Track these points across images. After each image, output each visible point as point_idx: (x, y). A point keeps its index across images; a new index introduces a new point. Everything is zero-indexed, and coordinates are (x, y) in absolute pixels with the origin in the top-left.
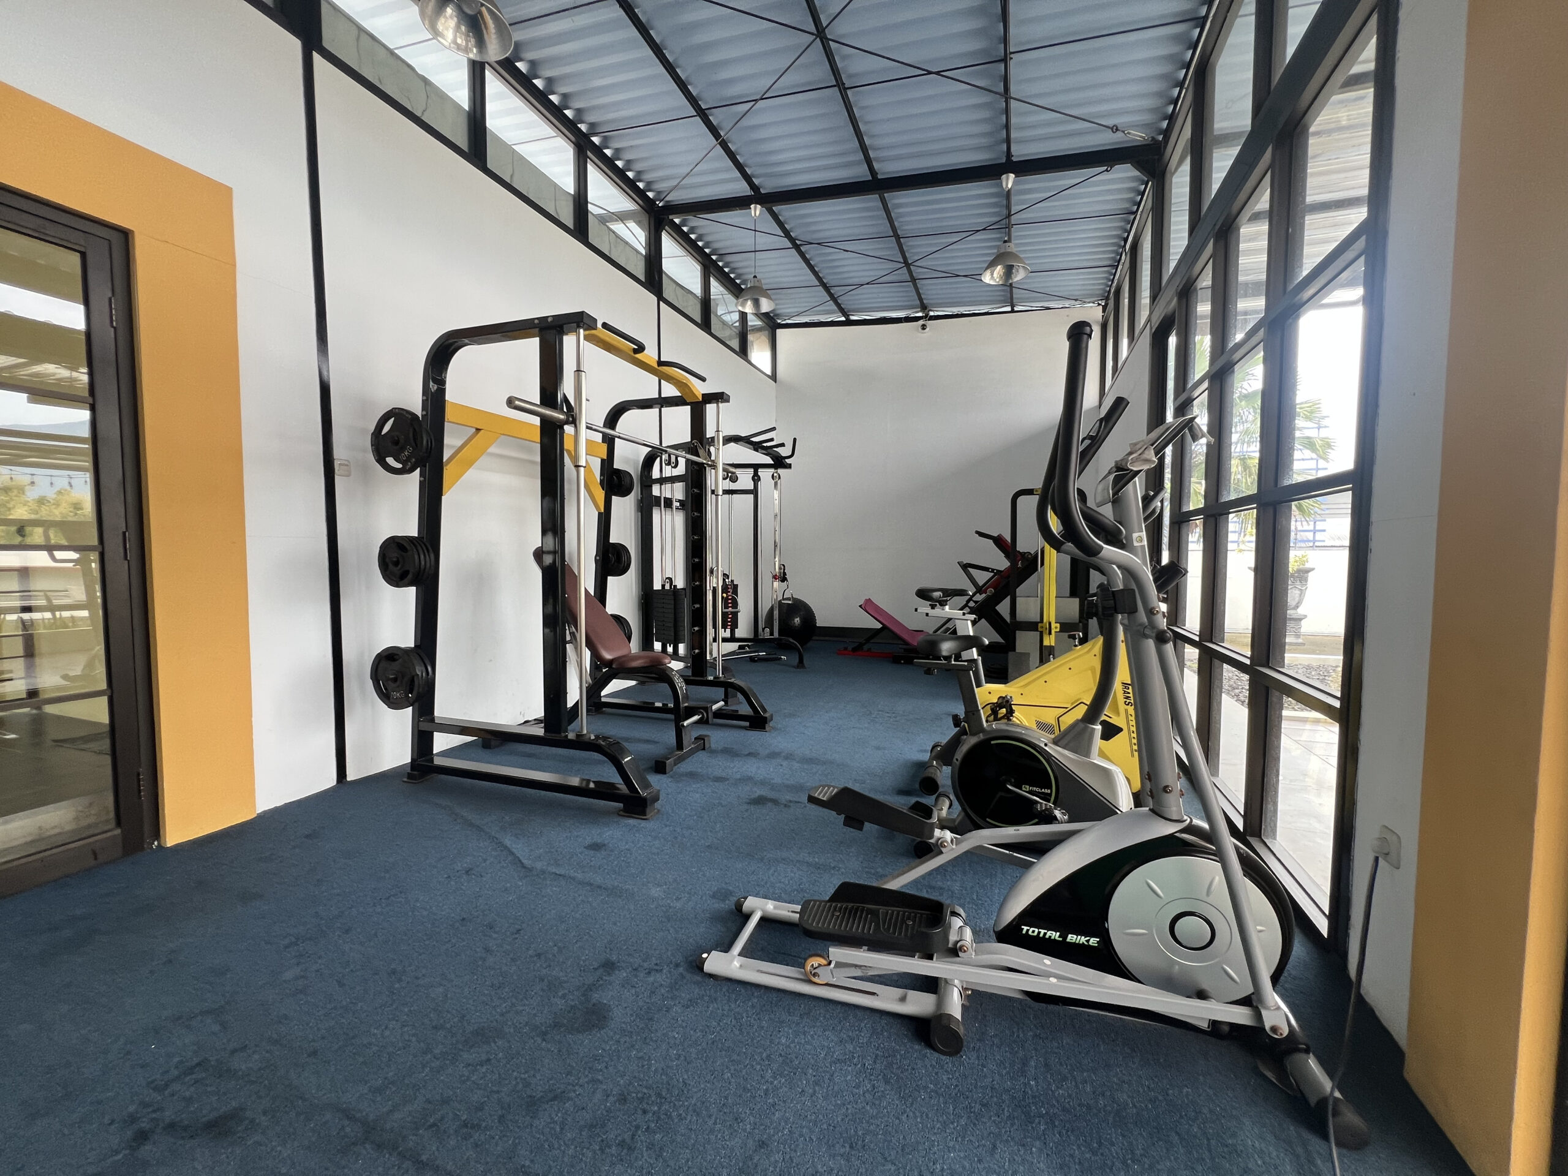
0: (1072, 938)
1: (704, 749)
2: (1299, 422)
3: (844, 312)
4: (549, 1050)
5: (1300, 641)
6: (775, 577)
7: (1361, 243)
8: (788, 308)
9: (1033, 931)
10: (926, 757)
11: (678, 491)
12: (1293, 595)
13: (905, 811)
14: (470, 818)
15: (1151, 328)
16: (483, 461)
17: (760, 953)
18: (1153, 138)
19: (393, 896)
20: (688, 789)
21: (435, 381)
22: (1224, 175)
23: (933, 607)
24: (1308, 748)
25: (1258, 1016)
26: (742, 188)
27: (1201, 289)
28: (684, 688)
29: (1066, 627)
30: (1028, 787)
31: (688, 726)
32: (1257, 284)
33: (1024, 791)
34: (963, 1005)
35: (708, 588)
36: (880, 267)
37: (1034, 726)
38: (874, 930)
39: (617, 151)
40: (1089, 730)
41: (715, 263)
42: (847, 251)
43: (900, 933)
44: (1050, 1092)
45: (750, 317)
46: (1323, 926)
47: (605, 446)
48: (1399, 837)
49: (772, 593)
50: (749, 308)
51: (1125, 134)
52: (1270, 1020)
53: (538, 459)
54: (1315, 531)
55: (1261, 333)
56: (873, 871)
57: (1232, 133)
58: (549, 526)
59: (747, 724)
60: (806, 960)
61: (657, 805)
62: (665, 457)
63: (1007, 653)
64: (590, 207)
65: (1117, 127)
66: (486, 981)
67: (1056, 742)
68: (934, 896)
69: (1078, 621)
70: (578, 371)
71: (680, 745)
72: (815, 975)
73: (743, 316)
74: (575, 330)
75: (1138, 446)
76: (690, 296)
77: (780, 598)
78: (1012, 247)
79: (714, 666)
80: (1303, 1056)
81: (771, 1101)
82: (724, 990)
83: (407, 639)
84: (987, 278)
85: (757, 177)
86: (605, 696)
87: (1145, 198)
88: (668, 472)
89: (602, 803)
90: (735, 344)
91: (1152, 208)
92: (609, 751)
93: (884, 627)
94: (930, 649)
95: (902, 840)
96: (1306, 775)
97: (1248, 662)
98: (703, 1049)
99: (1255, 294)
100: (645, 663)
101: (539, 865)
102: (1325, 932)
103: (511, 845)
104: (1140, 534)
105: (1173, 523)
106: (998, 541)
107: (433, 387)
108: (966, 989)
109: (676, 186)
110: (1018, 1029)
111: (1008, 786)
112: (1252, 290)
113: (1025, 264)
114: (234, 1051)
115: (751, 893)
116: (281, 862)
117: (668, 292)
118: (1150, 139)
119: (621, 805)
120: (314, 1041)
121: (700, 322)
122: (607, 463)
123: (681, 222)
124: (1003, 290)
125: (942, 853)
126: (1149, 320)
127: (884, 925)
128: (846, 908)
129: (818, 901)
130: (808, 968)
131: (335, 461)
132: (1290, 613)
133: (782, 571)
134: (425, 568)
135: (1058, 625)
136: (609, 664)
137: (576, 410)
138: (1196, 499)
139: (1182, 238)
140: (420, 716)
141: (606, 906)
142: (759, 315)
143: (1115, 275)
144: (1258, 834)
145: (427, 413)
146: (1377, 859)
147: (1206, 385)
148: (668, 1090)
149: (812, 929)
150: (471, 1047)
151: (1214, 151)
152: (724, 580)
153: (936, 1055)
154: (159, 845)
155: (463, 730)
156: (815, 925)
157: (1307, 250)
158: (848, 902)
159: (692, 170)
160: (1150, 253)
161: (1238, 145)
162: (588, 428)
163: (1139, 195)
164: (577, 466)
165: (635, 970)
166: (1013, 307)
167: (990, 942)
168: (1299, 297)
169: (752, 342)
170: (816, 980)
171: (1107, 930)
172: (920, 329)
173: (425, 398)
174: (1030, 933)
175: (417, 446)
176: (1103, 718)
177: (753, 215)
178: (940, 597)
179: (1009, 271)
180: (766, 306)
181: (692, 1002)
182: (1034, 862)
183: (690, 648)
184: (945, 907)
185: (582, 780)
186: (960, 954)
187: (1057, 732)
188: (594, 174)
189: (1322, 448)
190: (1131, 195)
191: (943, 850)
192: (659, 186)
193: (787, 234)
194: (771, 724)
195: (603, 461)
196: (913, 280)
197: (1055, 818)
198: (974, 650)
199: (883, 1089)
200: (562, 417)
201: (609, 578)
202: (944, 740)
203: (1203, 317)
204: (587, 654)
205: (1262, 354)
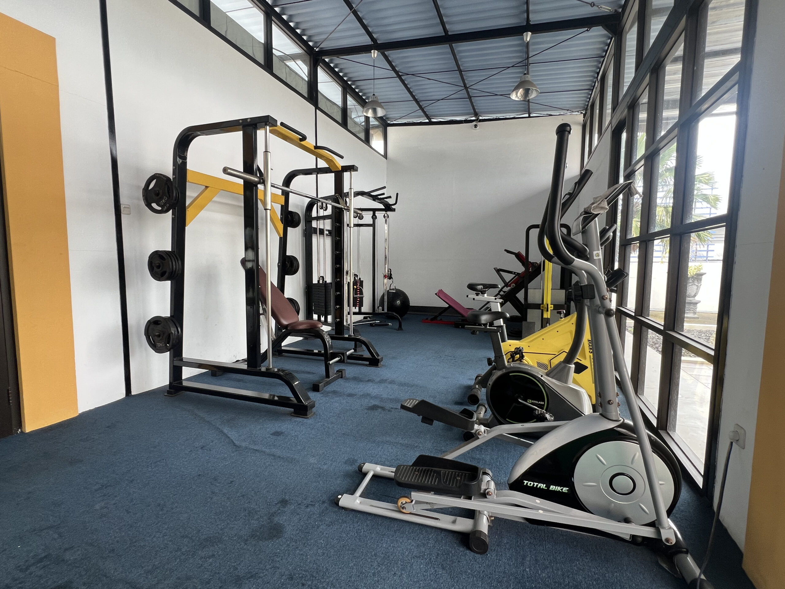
0: (552, 488)
1: (342, 377)
2: (697, 185)
3: (428, 117)
4: (248, 550)
5: (696, 316)
6: (385, 276)
7: (736, 77)
8: (394, 114)
9: (530, 484)
10: (472, 383)
11: (327, 225)
12: (691, 289)
13: (457, 414)
14: (204, 416)
15: (612, 128)
16: (209, 206)
17: (372, 496)
18: (616, 11)
19: (159, 461)
20: (332, 401)
21: (181, 157)
22: (657, 33)
23: (477, 295)
24: (697, 378)
25: (659, 532)
26: (366, 40)
27: (642, 104)
28: (330, 342)
29: (557, 307)
30: (530, 400)
31: (332, 364)
32: (674, 101)
33: (529, 403)
34: (489, 526)
35: (345, 282)
36: (451, 89)
37: (536, 365)
38: (438, 482)
39: (290, 16)
40: (567, 368)
41: (350, 86)
42: (430, 79)
43: (453, 485)
44: (538, 575)
45: (371, 119)
46: (700, 481)
47: (283, 197)
48: (745, 431)
49: (384, 285)
50: (370, 114)
51: (599, 8)
52: (665, 534)
53: (242, 204)
54: (708, 251)
55: (676, 131)
56: (439, 449)
57: (662, 8)
58: (249, 245)
59: (368, 363)
60: (398, 499)
61: (314, 410)
62: (319, 204)
63: (522, 322)
64: (274, 51)
65: (594, 3)
66: (212, 510)
67: (548, 374)
68: (474, 463)
69: (564, 303)
70: (266, 152)
71: (328, 376)
72: (403, 508)
73: (367, 119)
74: (264, 127)
75: (598, 199)
76: (335, 106)
77: (388, 289)
78: (529, 78)
79: (348, 329)
80: (685, 555)
81: (376, 579)
82: (350, 516)
83: (165, 311)
84: (514, 97)
85: (375, 33)
86: (284, 346)
87: (610, 48)
88: (322, 213)
89: (282, 408)
90: (362, 135)
91: (614, 54)
92: (285, 378)
93: (450, 306)
94: (475, 319)
95: (457, 431)
96: (695, 394)
97: (662, 328)
98: (338, 550)
99: (673, 108)
100: (308, 326)
101: (244, 444)
102: (701, 485)
103: (228, 432)
104: (598, 252)
105: (621, 246)
106: (518, 256)
107: (179, 161)
108: (491, 517)
109: (326, 39)
110: (521, 539)
111: (519, 400)
112: (671, 105)
113: (537, 88)
114: (66, 550)
115: (367, 461)
116: (93, 442)
117: (322, 104)
118: (614, 11)
119: (293, 410)
120: (112, 544)
121: (341, 122)
122: (285, 208)
123: (329, 61)
124: (523, 104)
125: (479, 438)
126: (610, 123)
127: (444, 480)
128: (422, 470)
129: (406, 466)
130: (400, 504)
131: (122, 206)
132: (688, 300)
133: (389, 272)
134: (175, 271)
135: (552, 306)
136: (286, 327)
137: (265, 175)
138: (635, 231)
139: (631, 73)
140: (174, 357)
141: (283, 468)
142: (376, 118)
143: (591, 95)
144: (665, 428)
145: (176, 176)
146: (732, 443)
147: (642, 162)
148: (317, 572)
149: (402, 482)
150: (203, 548)
151: (652, 18)
152: (354, 278)
153: (472, 553)
154: (22, 432)
155: (200, 365)
156: (403, 479)
157: (705, 80)
158: (423, 466)
159: (335, 29)
160: (612, 81)
161: (665, 15)
162: (272, 186)
163: (606, 46)
164: (266, 209)
165: (300, 504)
166: (529, 114)
167: (506, 490)
168: (699, 109)
169: (373, 135)
170: (404, 511)
171: (573, 483)
172: (473, 127)
173: (174, 167)
174: (529, 484)
175: (170, 196)
176: (576, 360)
177: (373, 56)
178: (482, 289)
179: (527, 92)
180: (380, 113)
181: (332, 523)
182: (532, 444)
183: (335, 318)
184: (479, 470)
185: (271, 395)
186: (487, 496)
187: (549, 368)
188: (276, 31)
189: (713, 201)
190: (602, 46)
191: (479, 436)
192: (316, 39)
193: (393, 68)
194: (382, 363)
195: (282, 206)
196: (470, 97)
197: (546, 419)
198: (501, 320)
199: (441, 573)
200: (256, 179)
201: (286, 276)
202: (483, 373)
203: (643, 121)
204: (273, 322)
205: (676, 144)
